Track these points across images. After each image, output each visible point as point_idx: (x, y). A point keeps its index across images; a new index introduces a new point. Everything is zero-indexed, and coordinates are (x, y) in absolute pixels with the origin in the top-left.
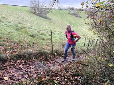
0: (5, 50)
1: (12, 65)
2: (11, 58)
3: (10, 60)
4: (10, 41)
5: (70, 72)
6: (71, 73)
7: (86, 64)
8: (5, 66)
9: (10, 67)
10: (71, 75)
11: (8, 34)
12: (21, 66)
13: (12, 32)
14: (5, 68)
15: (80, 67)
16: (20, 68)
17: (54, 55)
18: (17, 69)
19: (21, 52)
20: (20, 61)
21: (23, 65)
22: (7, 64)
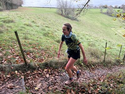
0: (34, 58)
1: (40, 74)
2: (39, 66)
3: (38, 68)
4: (38, 47)
5: (99, 89)
6: (100, 91)
7: (121, 81)
8: (33, 75)
9: (38, 76)
10: (100, 93)
11: (37, 40)
12: (48, 76)
13: (41, 38)
14: (34, 76)
15: (112, 83)
16: (47, 77)
17: (81, 66)
18: (44, 78)
19: (48, 61)
20: (46, 70)
21: (49, 74)
22: (35, 72)
